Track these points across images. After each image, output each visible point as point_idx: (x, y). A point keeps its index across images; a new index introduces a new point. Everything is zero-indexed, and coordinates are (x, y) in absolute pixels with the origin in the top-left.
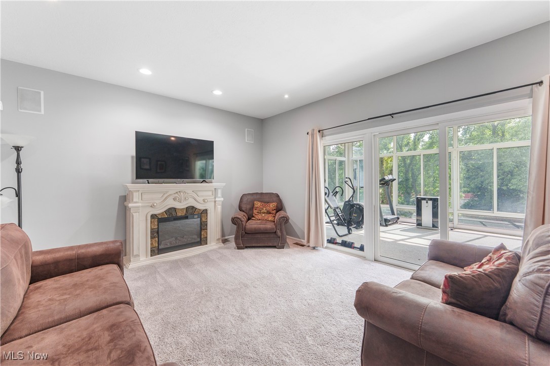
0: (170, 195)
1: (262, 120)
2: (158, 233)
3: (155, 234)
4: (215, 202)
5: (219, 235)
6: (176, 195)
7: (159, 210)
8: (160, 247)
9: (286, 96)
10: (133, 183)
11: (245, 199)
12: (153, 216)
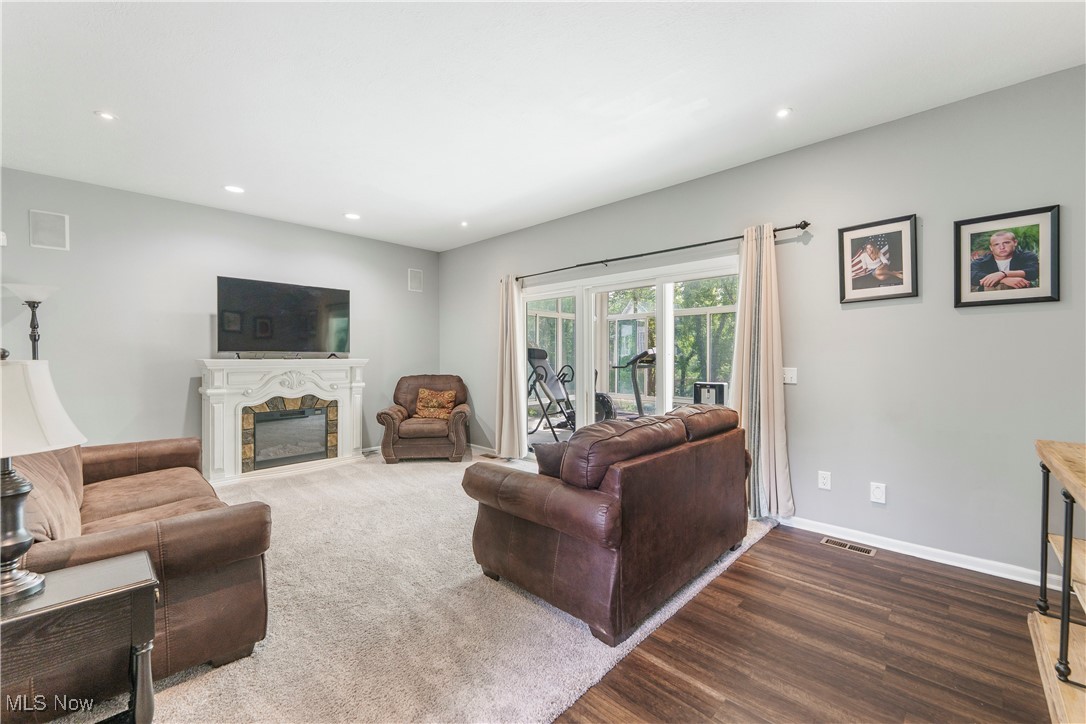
0: (275, 377)
1: (438, 253)
2: (254, 435)
3: (249, 437)
4: (351, 388)
5: (358, 442)
6: (285, 377)
7: (257, 400)
8: (258, 459)
9: (464, 224)
10: (212, 358)
11: (405, 385)
12: (246, 410)
